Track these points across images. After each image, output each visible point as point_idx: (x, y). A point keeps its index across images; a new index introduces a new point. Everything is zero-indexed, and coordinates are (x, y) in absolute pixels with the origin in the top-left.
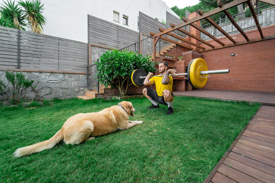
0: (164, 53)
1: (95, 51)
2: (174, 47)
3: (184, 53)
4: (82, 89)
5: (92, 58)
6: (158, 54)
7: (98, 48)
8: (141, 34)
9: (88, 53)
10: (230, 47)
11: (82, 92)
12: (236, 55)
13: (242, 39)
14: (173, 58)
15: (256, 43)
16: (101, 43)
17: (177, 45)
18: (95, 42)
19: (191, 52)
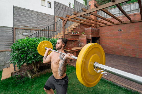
0: (71, 30)
1: (18, 32)
2: (78, 25)
3: (86, 29)
4: (7, 62)
5: (16, 38)
6: (67, 31)
7: (22, 30)
8: (56, 17)
9: (13, 34)
10: (117, 24)
11: (7, 65)
12: (122, 30)
13: (126, 20)
14: (78, 33)
15: (137, 23)
16: (24, 26)
17: (81, 24)
18: (19, 25)
19: (90, 28)
